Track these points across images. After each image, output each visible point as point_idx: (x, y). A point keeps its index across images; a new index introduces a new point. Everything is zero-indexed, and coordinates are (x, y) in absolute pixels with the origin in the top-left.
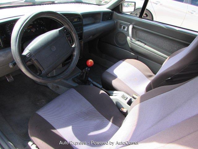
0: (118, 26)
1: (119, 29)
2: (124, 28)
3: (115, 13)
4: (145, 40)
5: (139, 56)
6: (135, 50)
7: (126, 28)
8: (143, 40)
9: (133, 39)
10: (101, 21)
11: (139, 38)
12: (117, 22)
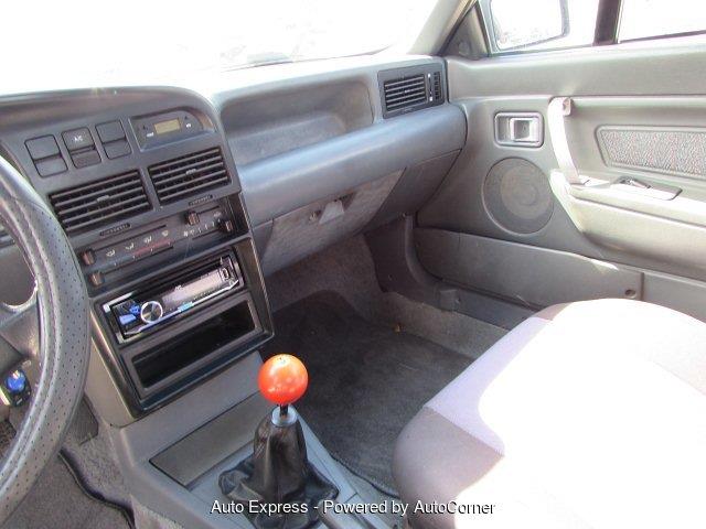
0: (489, 126)
1: (497, 145)
2: (521, 127)
3: (455, 65)
4: (669, 169)
5: (648, 273)
6: (615, 242)
7: (534, 126)
8: (653, 168)
9: (583, 179)
10: (378, 119)
11: (623, 163)
12: (476, 111)
